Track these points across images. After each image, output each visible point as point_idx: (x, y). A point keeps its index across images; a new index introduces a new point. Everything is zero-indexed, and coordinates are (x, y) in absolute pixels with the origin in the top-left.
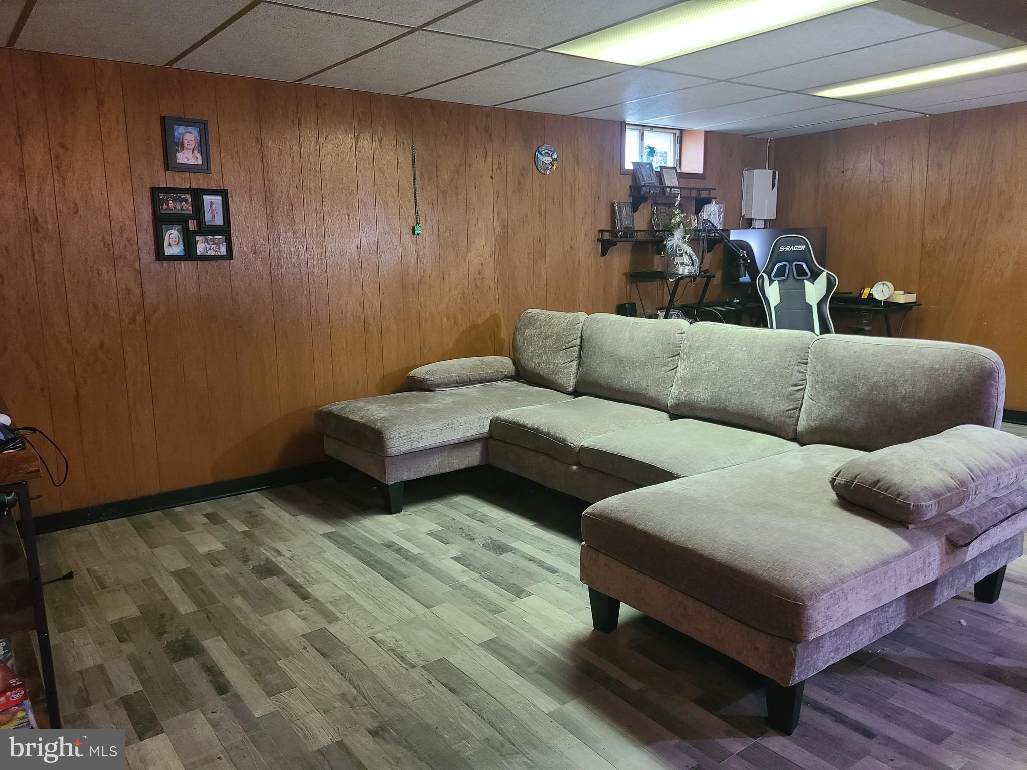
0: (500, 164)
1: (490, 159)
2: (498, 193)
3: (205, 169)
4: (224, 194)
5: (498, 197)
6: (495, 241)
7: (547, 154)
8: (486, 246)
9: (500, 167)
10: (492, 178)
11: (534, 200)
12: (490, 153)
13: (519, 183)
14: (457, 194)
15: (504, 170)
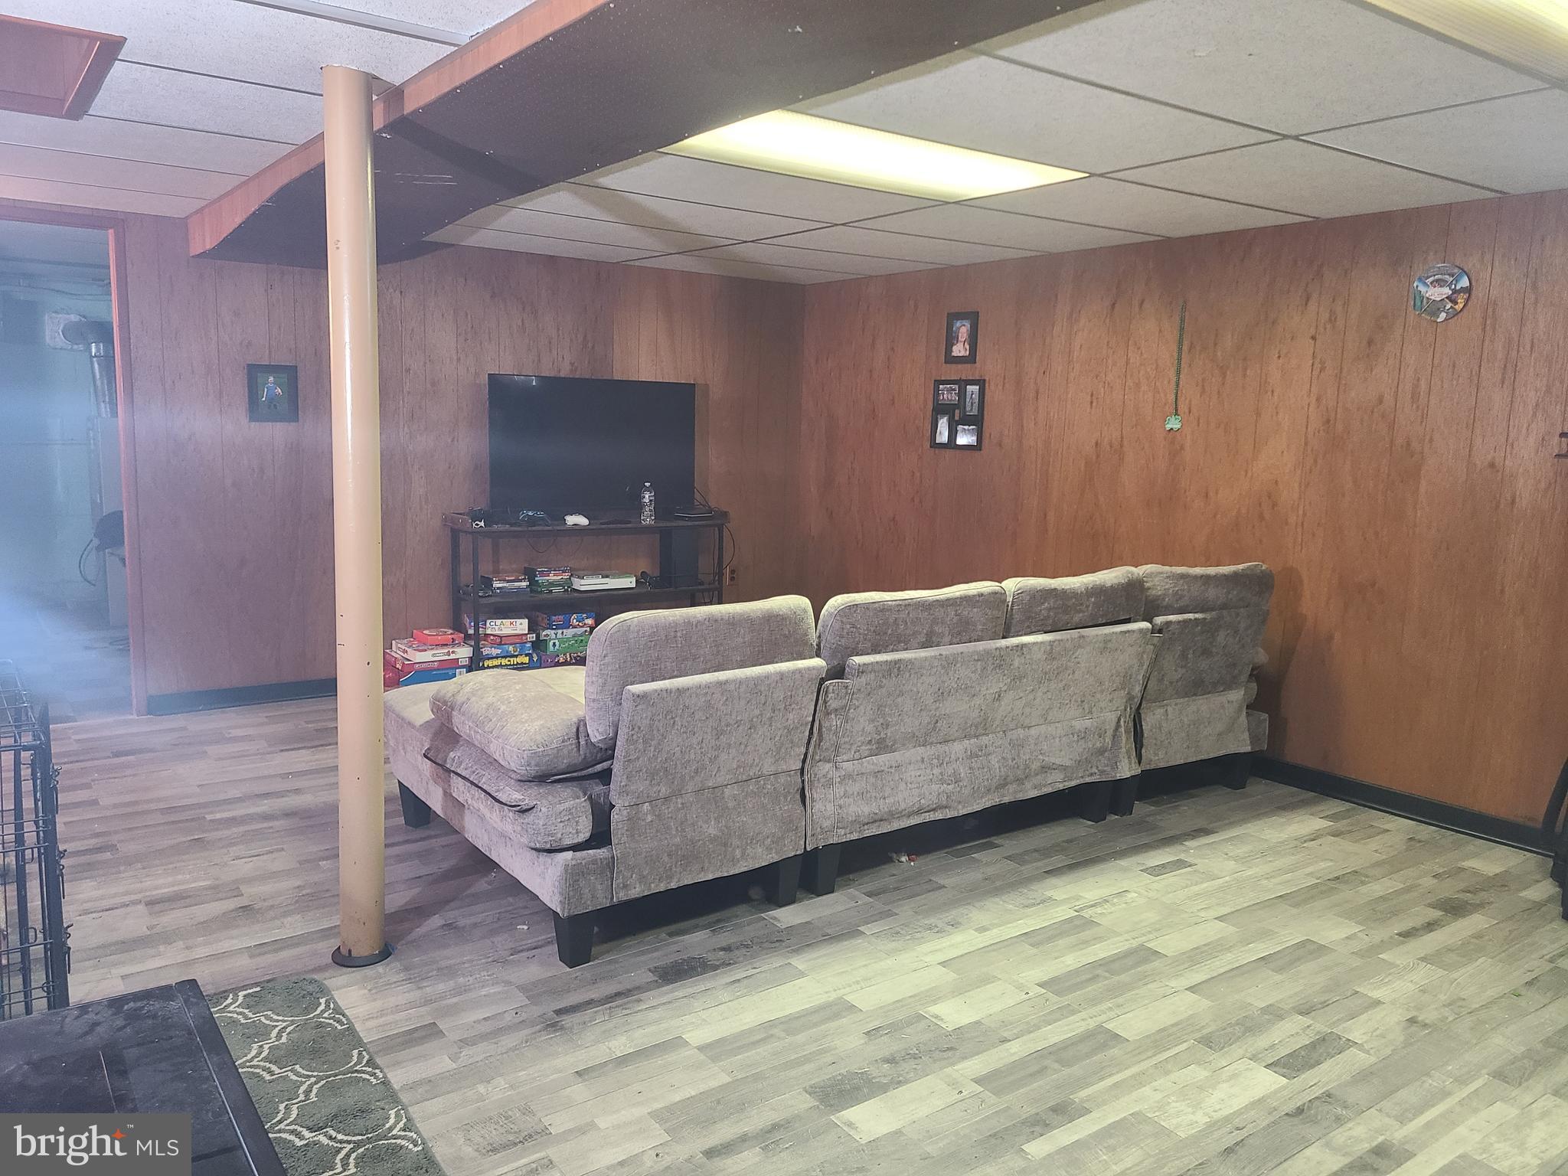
0: (1332, 312)
1: (1312, 306)
2: (1322, 362)
3: (971, 359)
4: (981, 383)
5: (1322, 369)
6: (1306, 444)
7: (1440, 283)
8: (1287, 451)
9: (1332, 320)
10: (1314, 338)
11: (1402, 373)
12: (1315, 296)
13: (1370, 343)
14: (1245, 369)
15: (1340, 323)
